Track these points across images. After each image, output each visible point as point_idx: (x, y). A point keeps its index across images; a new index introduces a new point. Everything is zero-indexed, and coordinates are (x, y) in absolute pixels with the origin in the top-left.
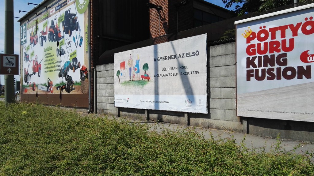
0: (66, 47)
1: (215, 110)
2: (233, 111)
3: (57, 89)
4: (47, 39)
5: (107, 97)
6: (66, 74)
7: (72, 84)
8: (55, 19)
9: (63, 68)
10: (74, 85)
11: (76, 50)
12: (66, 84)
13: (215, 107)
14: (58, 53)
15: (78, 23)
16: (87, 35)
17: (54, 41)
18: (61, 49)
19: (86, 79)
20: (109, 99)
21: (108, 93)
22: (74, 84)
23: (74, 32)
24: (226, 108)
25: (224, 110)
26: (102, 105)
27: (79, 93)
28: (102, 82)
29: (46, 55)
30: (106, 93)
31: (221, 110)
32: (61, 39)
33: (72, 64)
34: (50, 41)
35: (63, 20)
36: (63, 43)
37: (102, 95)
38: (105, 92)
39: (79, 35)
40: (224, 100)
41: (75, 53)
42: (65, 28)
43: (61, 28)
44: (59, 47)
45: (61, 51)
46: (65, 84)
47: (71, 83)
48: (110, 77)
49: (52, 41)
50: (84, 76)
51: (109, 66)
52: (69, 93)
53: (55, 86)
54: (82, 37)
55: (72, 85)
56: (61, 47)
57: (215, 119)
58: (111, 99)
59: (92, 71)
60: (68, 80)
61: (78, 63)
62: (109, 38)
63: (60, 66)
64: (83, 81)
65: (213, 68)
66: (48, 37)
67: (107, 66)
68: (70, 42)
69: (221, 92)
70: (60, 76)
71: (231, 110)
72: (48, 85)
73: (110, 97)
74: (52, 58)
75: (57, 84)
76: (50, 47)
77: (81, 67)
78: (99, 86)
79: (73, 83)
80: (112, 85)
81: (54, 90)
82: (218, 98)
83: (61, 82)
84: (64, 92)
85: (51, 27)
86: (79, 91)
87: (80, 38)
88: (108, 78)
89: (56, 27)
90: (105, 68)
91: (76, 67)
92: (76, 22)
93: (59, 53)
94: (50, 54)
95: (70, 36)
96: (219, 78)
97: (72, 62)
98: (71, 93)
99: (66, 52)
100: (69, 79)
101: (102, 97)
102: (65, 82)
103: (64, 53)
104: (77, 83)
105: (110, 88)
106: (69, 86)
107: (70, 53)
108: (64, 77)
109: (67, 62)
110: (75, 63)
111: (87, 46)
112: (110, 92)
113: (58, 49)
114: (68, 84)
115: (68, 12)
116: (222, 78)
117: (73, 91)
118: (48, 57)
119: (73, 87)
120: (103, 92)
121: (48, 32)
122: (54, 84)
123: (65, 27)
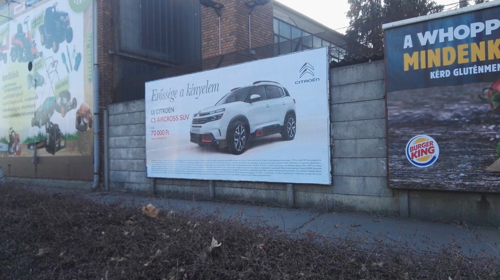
0: (47, 71)
1: (345, 177)
2: (380, 178)
3: (29, 148)
4: (9, 58)
5: (130, 161)
6: (48, 120)
7: (59, 138)
8: (26, 23)
9: (40, 110)
10: (63, 140)
11: (68, 77)
12: (46, 139)
13: (345, 172)
14: (31, 82)
15: (71, 29)
16: (90, 49)
17: (24, 62)
18: (37, 74)
19: (88, 128)
20: (135, 164)
21: (132, 154)
22: (64, 138)
23: (63, 45)
24: (366, 175)
25: (362, 178)
26: (120, 174)
27: (75, 153)
28: (121, 134)
29: (5, 86)
30: (128, 153)
31: (358, 177)
32: (38, 57)
33: (59, 101)
34: (14, 61)
35: (43, 23)
36: (41, 66)
37: (119, 158)
38: (125, 151)
39: (74, 51)
40: (362, 160)
41: (66, 82)
42: (45, 37)
43: (38, 38)
44: (32, 72)
45: (37, 78)
46: (44, 139)
47: (57, 136)
48: (137, 125)
49: (20, 61)
50: (84, 123)
51: (134, 106)
52: (53, 153)
53: (26, 142)
54: (80, 54)
55: (58, 140)
56: (37, 73)
57: (345, 194)
58: (138, 164)
59: (100, 114)
60: (51, 131)
61: (71, 100)
62: (131, 56)
63: (34, 105)
64: (81, 132)
65: (341, 105)
66: (11, 54)
67: (131, 104)
68: (56, 64)
69: (356, 146)
70: (35, 123)
71: (375, 178)
72: (9, 141)
73: (135, 161)
74: (19, 91)
75: (29, 139)
76: (15, 72)
77: (78, 107)
78: (115, 141)
79: (62, 137)
80: (141, 139)
81: (22, 150)
82: (350, 156)
83: (37, 135)
84: (43, 153)
85: (17, 36)
86: (73, 150)
87: (76, 55)
88: (133, 127)
89: (26, 36)
90: (127, 108)
91: (68, 106)
92: (68, 27)
93: (34, 82)
94: (14, 84)
95: (56, 51)
96: (352, 123)
97: (60, 99)
98: (57, 154)
99: (47, 81)
100: (53, 130)
101: (120, 161)
102: (44, 135)
103: (44, 83)
104: (70, 136)
105: (136, 144)
106: (54, 142)
107: (56, 81)
108: (42, 125)
109: (50, 99)
110: (65, 100)
111: (90, 69)
112: (136, 151)
113: (30, 76)
114: (51, 138)
115: (53, 10)
116: (359, 122)
117: (62, 150)
118: (9, 90)
119: (62, 144)
120: (123, 152)
121: (11, 46)
122: (23, 138)
123: (47, 35)
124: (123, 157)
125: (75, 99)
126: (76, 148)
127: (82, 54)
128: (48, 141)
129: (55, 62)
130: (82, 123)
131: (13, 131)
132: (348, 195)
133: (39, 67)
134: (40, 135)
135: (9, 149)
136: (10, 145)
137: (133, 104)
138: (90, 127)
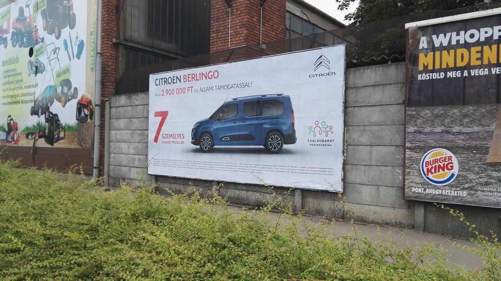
0: (48, 58)
1: (358, 186)
2: (395, 189)
3: (27, 137)
4: (9, 42)
5: (131, 156)
6: (48, 109)
7: (59, 128)
8: (28, 6)
9: (40, 99)
10: (62, 130)
11: (69, 65)
12: (45, 129)
13: (358, 180)
14: (32, 70)
15: (74, 14)
16: (93, 37)
17: (24, 47)
18: (38, 61)
19: (89, 120)
20: (137, 160)
21: (133, 149)
22: (63, 128)
23: (66, 32)
24: (380, 184)
25: (376, 187)
26: (120, 170)
27: (74, 146)
28: (122, 128)
29: (5, 72)
30: (129, 148)
31: (371, 186)
32: (39, 43)
33: (59, 90)
34: (14, 46)
35: (45, 7)
36: (42, 52)
37: (120, 152)
38: (127, 146)
39: (77, 38)
40: (378, 168)
41: (67, 71)
42: (47, 22)
43: (40, 23)
44: (33, 59)
45: (38, 65)
46: (43, 129)
47: (56, 126)
48: (140, 119)
49: (20, 46)
50: (85, 114)
51: (138, 99)
52: (52, 144)
53: (24, 131)
54: (83, 41)
55: (58, 130)
56: (38, 59)
57: (357, 204)
58: (139, 159)
59: (102, 106)
60: (50, 120)
61: (72, 90)
62: (136, 46)
63: (34, 94)
64: (82, 124)
65: (357, 108)
66: (12, 39)
67: (134, 97)
68: (57, 50)
69: (371, 153)
70: (34, 112)
71: (390, 188)
72: (7, 129)
73: (137, 157)
74: (19, 78)
75: (27, 128)
76: (15, 57)
77: (79, 98)
78: (116, 134)
79: (62, 128)
80: (144, 134)
81: (20, 139)
82: (364, 164)
83: (36, 125)
84: (42, 143)
85: (18, 20)
86: (73, 142)
87: (78, 43)
88: (135, 120)
89: (28, 20)
90: (130, 101)
91: (69, 96)
92: (71, 12)
93: (34, 69)
94: (15, 70)
95: (58, 37)
96: (368, 128)
97: (60, 87)
98: (56, 145)
99: (48, 68)
100: (53, 120)
101: (121, 155)
102: (43, 125)
103: (44, 70)
104: (70, 127)
105: (138, 139)
106: (53, 133)
107: (57, 69)
108: (42, 114)
109: (50, 87)
110: (66, 89)
111: (93, 58)
112: (137, 147)
113: (31, 63)
114: (50, 129)
116: (375, 128)
117: (61, 141)
118: (9, 76)
119: (62, 135)
120: (124, 146)
121: (12, 30)
122: (21, 127)
123: (49, 20)
124: (124, 151)
125: (76, 89)
126: (76, 140)
127: (85, 42)
128: (47, 131)
129: (56, 48)
130: (83, 114)
131: (12, 119)
132: (359, 204)
133: (40, 54)
134: (38, 124)
135: (7, 138)
136: (8, 133)
137: (136, 97)
138: (91, 118)
